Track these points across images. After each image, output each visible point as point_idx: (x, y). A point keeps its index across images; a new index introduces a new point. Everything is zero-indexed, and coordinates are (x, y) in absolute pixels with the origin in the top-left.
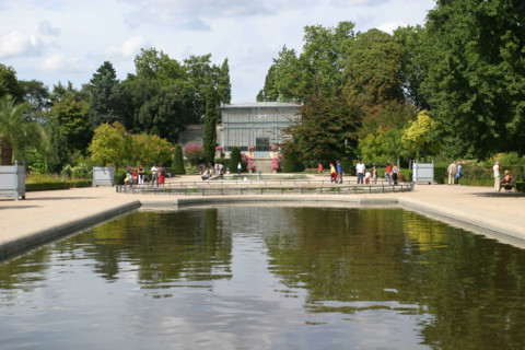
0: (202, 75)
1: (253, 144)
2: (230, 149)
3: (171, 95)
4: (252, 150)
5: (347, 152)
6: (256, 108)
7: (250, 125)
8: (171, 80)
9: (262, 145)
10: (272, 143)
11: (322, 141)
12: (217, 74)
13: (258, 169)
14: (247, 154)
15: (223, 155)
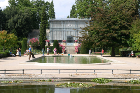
0: (41, 6)
1: (65, 39)
2: (53, 41)
3: (24, 14)
4: (65, 42)
5: (123, 42)
6: (67, 21)
7: (64, 30)
8: (25, 7)
9: (70, 40)
10: (75, 39)
11: (108, 35)
12: (48, 6)
13: (67, 52)
14: (62, 44)
15: (49, 44)
